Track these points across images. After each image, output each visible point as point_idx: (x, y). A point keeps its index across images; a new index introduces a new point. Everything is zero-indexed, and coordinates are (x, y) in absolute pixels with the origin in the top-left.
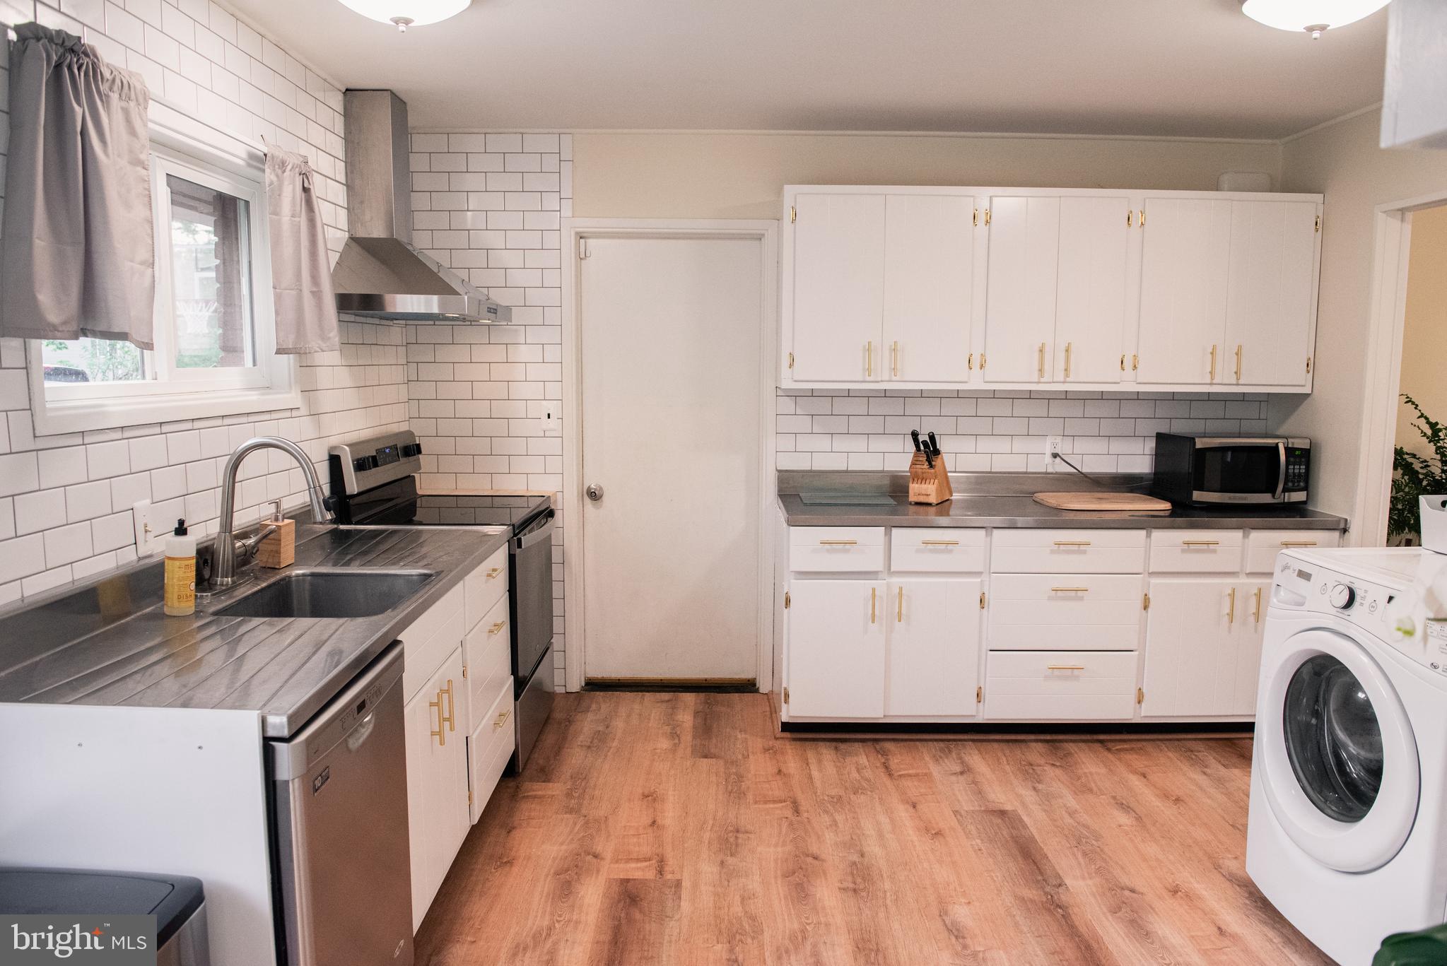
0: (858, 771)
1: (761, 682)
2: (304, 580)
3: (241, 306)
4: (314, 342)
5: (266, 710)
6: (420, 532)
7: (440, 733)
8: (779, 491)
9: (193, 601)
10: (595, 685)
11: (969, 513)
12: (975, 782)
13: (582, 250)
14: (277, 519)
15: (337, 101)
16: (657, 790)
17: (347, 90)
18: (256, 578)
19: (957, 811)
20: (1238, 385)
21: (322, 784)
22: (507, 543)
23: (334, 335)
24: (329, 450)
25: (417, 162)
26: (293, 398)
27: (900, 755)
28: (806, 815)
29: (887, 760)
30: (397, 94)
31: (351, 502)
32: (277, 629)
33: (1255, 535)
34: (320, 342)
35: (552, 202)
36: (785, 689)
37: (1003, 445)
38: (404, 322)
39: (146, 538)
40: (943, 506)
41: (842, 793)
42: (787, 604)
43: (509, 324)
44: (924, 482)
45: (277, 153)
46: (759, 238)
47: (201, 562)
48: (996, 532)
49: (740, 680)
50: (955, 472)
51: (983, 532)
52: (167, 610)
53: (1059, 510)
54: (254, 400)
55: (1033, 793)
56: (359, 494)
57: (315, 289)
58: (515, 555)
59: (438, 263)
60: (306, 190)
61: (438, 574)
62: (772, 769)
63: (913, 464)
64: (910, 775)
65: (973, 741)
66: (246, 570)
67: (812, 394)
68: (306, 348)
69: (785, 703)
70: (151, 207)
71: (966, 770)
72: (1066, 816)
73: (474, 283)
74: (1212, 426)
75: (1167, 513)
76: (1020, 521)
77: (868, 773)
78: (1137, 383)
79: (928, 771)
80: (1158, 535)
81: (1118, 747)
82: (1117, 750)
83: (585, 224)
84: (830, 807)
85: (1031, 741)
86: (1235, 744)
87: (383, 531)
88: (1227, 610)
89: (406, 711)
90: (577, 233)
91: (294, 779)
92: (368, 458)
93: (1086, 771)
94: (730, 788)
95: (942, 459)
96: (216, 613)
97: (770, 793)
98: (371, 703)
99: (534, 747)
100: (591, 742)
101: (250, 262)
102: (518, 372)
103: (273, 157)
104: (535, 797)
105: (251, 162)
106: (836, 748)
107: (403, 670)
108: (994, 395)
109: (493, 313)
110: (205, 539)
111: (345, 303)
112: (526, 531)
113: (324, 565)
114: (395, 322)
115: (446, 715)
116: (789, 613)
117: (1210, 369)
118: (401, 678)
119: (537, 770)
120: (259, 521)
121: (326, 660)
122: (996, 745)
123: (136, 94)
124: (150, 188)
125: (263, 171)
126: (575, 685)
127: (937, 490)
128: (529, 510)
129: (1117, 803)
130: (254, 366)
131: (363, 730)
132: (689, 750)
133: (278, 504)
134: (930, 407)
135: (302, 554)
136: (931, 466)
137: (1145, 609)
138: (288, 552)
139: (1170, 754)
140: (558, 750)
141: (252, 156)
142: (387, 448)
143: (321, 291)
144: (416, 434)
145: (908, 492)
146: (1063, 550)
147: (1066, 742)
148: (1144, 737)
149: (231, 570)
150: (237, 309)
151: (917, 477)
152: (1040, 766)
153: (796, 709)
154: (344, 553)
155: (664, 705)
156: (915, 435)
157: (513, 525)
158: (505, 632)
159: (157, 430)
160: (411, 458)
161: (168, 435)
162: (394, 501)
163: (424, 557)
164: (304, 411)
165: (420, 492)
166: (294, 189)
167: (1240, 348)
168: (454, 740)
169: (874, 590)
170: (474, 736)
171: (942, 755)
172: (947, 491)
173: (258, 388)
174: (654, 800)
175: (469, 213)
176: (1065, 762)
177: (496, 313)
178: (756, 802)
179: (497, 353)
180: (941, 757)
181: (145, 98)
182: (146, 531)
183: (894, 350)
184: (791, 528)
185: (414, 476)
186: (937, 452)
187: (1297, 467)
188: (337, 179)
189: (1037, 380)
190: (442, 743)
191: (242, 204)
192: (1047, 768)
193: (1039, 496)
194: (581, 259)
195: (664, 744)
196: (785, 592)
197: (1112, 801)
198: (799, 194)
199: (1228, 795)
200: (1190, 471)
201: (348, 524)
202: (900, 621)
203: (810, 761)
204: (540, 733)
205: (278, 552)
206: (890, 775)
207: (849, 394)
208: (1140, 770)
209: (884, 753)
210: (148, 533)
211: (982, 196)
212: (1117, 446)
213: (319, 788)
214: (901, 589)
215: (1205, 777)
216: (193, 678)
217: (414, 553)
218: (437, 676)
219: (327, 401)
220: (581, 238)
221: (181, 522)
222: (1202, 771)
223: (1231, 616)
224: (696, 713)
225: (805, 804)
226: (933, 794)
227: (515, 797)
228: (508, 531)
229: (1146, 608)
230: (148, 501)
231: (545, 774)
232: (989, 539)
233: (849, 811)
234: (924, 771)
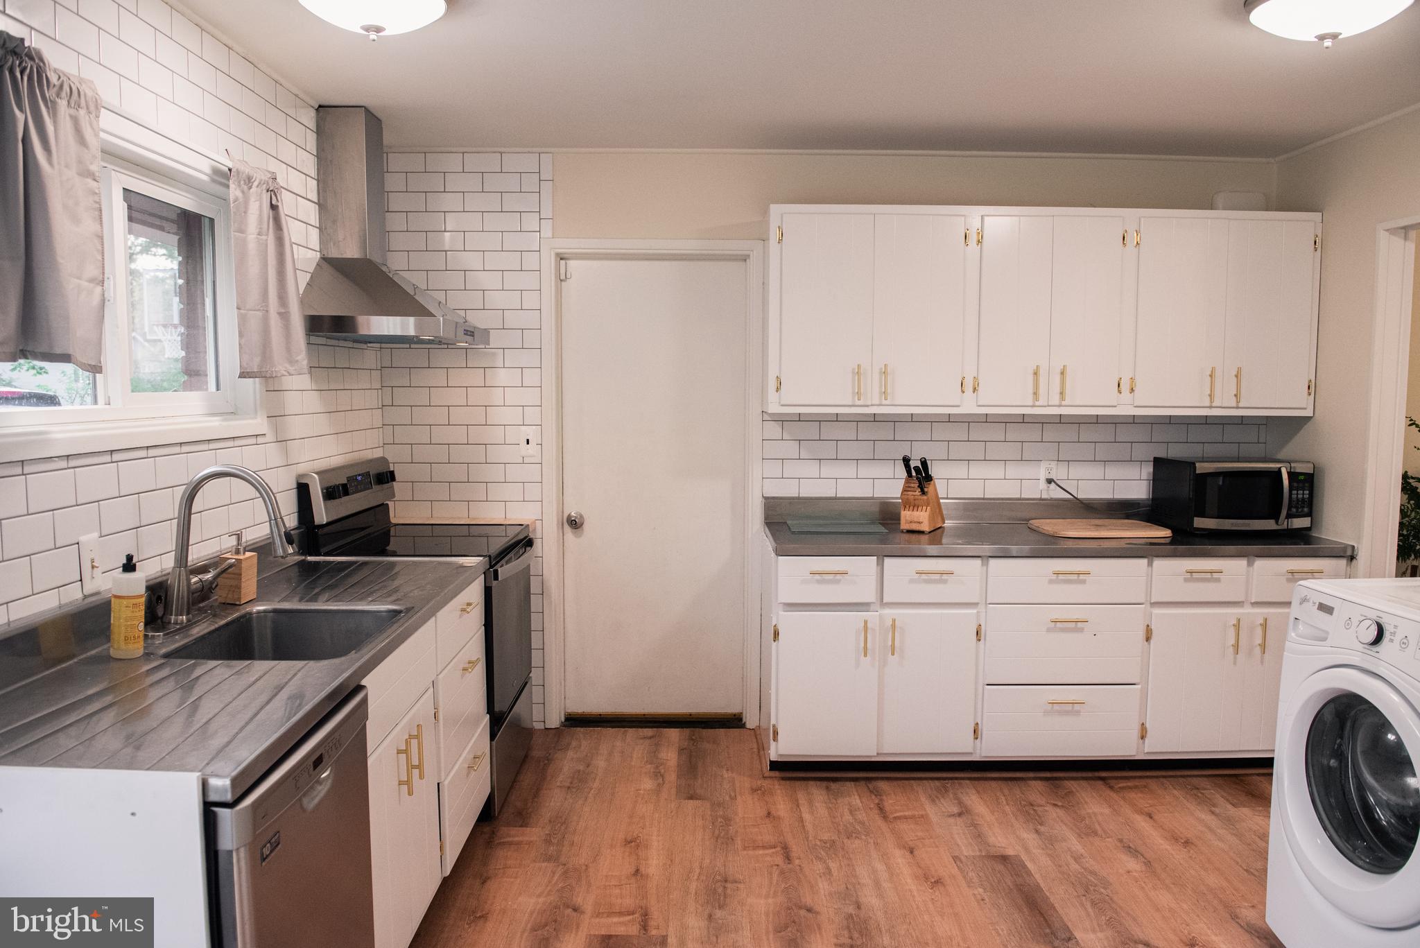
0: (851, 812)
1: (748, 718)
2: (266, 616)
3: (205, 328)
4: (281, 367)
5: (209, 770)
6: (393, 564)
7: (408, 783)
8: (766, 519)
9: (142, 643)
10: (575, 721)
11: (960, 541)
12: (975, 826)
13: (563, 271)
14: (237, 552)
15: (309, 118)
16: (640, 835)
17: (320, 106)
18: (215, 616)
19: (957, 857)
20: (1237, 408)
21: (271, 852)
22: (483, 575)
23: (302, 358)
24: (296, 478)
25: (393, 182)
26: (258, 424)
27: (895, 796)
28: (797, 862)
29: (881, 800)
30: (372, 110)
31: (321, 532)
32: (235, 671)
33: (1260, 563)
34: (288, 366)
35: (531, 222)
36: (774, 726)
37: (995, 471)
38: (378, 345)
39: (92, 575)
40: (936, 533)
41: (835, 837)
42: (775, 638)
43: (487, 347)
44: (916, 508)
45: (242, 168)
46: (745, 259)
47: (154, 599)
48: (992, 562)
49: (725, 714)
50: (947, 498)
51: (978, 562)
52: (113, 653)
53: (1055, 538)
54: (215, 426)
55: (1035, 836)
56: (328, 524)
57: (283, 311)
58: (491, 587)
59: (414, 285)
60: (274, 207)
61: (408, 610)
62: (761, 812)
63: (904, 490)
64: (906, 818)
65: (969, 779)
66: (204, 607)
67: (800, 418)
68: (272, 371)
69: (774, 740)
70: (101, 221)
71: (964, 812)
72: (1072, 861)
73: (451, 305)
74: (1210, 450)
75: (1168, 541)
76: (1014, 549)
77: (861, 816)
78: (1135, 407)
79: (924, 813)
80: (1159, 563)
81: (1121, 785)
82: (1120, 788)
83: (567, 245)
84: (822, 853)
85: (1030, 779)
86: (1242, 781)
87: (355, 563)
88: (1232, 641)
89: (370, 761)
90: (557, 254)
91: (238, 849)
92: (338, 486)
93: (1090, 811)
94: (717, 832)
95: (934, 482)
96: (167, 656)
97: (760, 837)
98: (329, 757)
99: (512, 787)
100: (571, 783)
101: (214, 283)
102: (497, 396)
103: (238, 172)
104: (511, 843)
105: (216, 178)
106: (827, 788)
107: (367, 718)
108: (986, 419)
109: (470, 335)
110: (160, 574)
111: (315, 325)
112: (503, 562)
113: (287, 601)
114: (369, 345)
115: (415, 762)
116: (777, 646)
117: (1209, 392)
118: (364, 727)
119: (513, 813)
120: (219, 553)
121: (287, 704)
122: (993, 784)
123: (86, 101)
124: (100, 202)
125: (228, 187)
126: (555, 720)
127: (929, 517)
128: (508, 538)
129: (1124, 847)
130: (218, 390)
131: (320, 788)
132: (674, 791)
133: (239, 537)
134: (922, 432)
135: (264, 589)
136: (923, 493)
137: (1147, 641)
138: (249, 587)
139: (1175, 792)
140: (537, 791)
141: (216, 171)
142: (359, 475)
143: (289, 312)
144: (390, 461)
145: (899, 520)
146: (1062, 580)
147: (1067, 780)
148: (1148, 773)
149: (186, 607)
150: (201, 331)
151: (908, 504)
152: (1041, 806)
153: (785, 747)
154: (310, 587)
155: (647, 742)
156: (906, 461)
157: (490, 556)
158: (480, 671)
159: (107, 458)
160: (385, 486)
161: (119, 463)
162: (367, 530)
163: (396, 590)
164: (270, 437)
165: (393, 521)
166: (261, 206)
167: (1239, 370)
168: (424, 789)
169: (866, 622)
170: (446, 783)
171: (939, 796)
172: (940, 518)
173: (222, 414)
174: (638, 846)
175: (447, 234)
176: (1067, 802)
177: (473, 336)
178: (745, 848)
179: (475, 377)
180: (937, 797)
181: (96, 106)
182: (93, 567)
183: (884, 373)
184: (780, 558)
185: (387, 504)
186: (929, 478)
187: (1301, 492)
188: (308, 197)
189: (1031, 404)
190: (410, 793)
191: (207, 221)
192: (1049, 808)
193: (1035, 523)
194: (561, 280)
195: (648, 784)
196: (774, 624)
197: (1119, 844)
198: (785, 213)
199: (1239, 836)
200: (1191, 496)
201: (316, 556)
202: (893, 654)
203: (800, 802)
204: (518, 773)
205: (239, 587)
206: (885, 817)
207: (837, 418)
208: (1146, 809)
209: (878, 793)
210: (95, 569)
211: (973, 215)
212: (1113, 471)
213: (267, 856)
214: (894, 621)
215: (1213, 817)
216: (141, 726)
217: (385, 587)
218: (405, 721)
219: (296, 426)
220: (561, 259)
221: (130, 558)
222: (1211, 811)
223: (1236, 647)
224: (681, 750)
225: (796, 851)
226: (931, 837)
227: (489, 844)
228: (485, 562)
229: (1148, 639)
230: (96, 535)
231: (523, 818)
232: (985, 568)
233: (843, 857)
234: (921, 813)
